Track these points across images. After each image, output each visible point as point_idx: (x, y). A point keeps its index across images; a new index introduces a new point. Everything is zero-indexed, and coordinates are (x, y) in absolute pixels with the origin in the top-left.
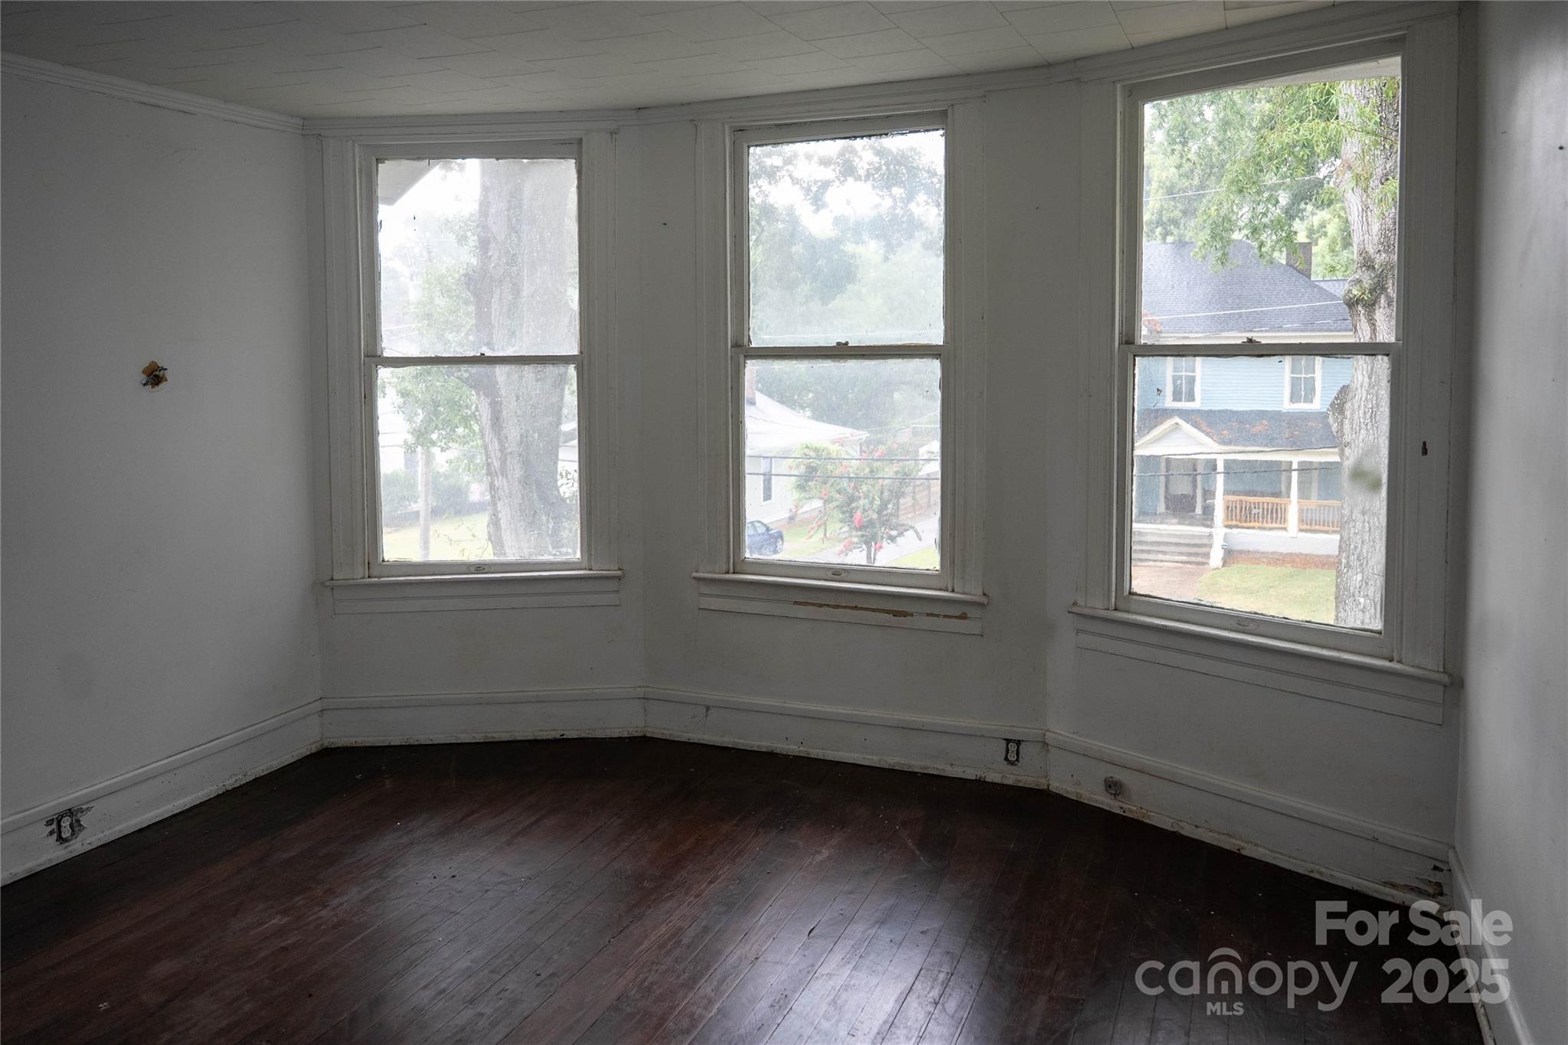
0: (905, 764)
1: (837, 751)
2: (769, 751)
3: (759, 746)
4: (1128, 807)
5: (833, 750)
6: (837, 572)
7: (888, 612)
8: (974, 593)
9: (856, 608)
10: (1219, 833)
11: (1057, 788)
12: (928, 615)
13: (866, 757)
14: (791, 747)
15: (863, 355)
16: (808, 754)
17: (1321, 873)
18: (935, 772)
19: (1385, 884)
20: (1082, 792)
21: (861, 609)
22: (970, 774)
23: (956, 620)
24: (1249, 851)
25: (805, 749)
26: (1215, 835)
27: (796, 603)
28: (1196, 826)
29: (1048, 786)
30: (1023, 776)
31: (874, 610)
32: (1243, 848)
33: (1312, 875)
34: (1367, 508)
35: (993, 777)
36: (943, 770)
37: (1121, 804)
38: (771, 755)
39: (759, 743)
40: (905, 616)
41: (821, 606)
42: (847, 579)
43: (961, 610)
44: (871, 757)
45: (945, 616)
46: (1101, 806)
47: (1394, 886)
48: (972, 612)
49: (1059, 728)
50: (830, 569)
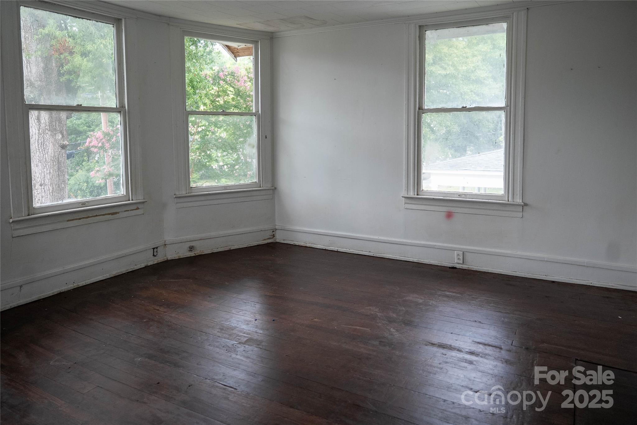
0: (119, 272)
1: (90, 279)
2: (59, 292)
3: (53, 293)
4: (197, 252)
5: (89, 279)
6: (83, 204)
7: (109, 214)
8: (140, 199)
9: (97, 216)
10: (224, 247)
11: (171, 258)
12: (125, 211)
13: (104, 276)
14: (70, 286)
15: (89, 110)
16: (78, 286)
17: (250, 245)
18: (131, 270)
19: (263, 240)
20: (180, 255)
21: (99, 215)
22: (143, 265)
23: (135, 211)
24: (233, 248)
25: (77, 284)
26: (223, 248)
27: (68, 221)
28: (218, 248)
29: (167, 259)
30: (160, 258)
31: (103, 215)
32: (231, 248)
33: (248, 246)
34: (43, 183)
35: (150, 263)
36: (134, 268)
37: (194, 253)
38: (60, 294)
39: (52, 292)
40: (116, 214)
41: (80, 219)
42: (88, 205)
43: (136, 206)
44: (106, 275)
45: (131, 210)
46: (187, 256)
47: (265, 240)
48: (140, 206)
49: (169, 238)
50: (80, 202)
